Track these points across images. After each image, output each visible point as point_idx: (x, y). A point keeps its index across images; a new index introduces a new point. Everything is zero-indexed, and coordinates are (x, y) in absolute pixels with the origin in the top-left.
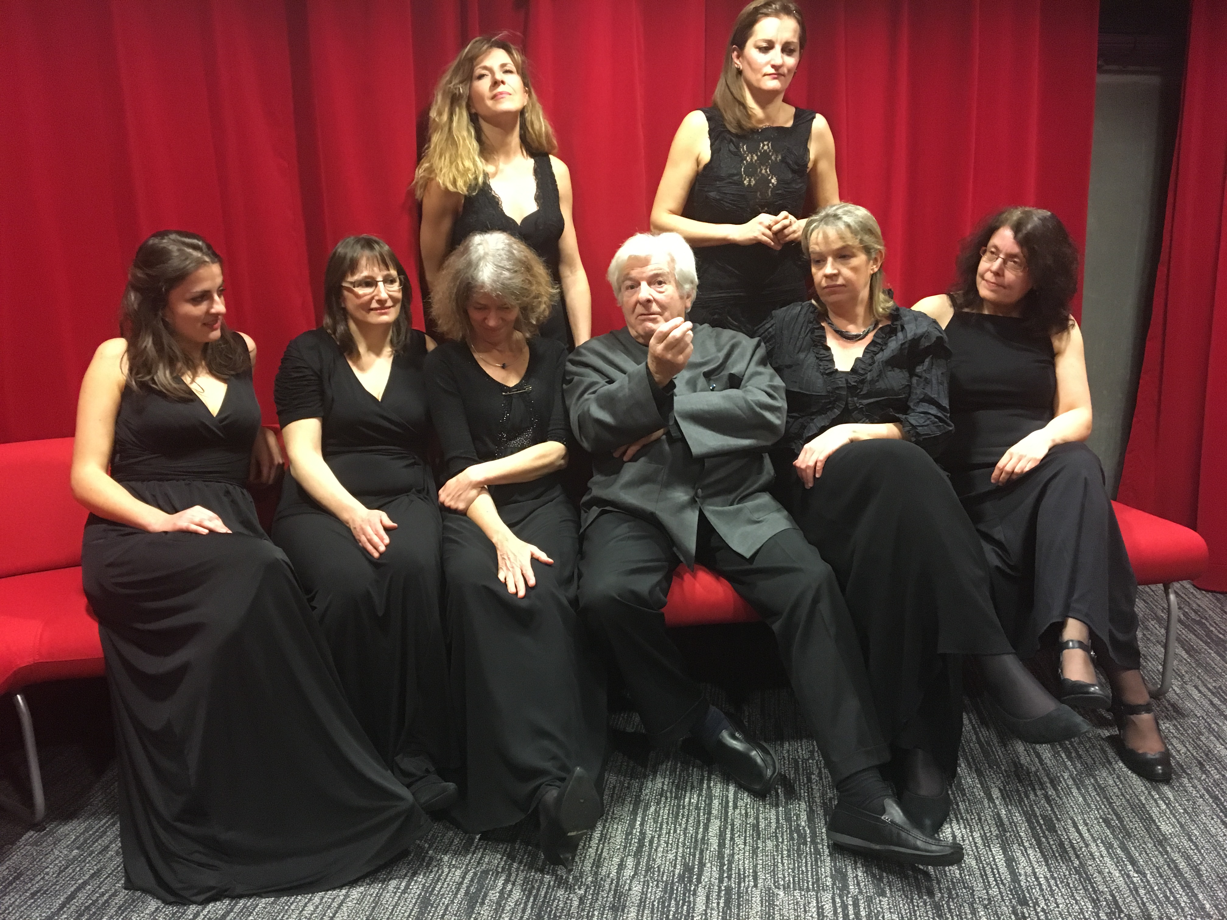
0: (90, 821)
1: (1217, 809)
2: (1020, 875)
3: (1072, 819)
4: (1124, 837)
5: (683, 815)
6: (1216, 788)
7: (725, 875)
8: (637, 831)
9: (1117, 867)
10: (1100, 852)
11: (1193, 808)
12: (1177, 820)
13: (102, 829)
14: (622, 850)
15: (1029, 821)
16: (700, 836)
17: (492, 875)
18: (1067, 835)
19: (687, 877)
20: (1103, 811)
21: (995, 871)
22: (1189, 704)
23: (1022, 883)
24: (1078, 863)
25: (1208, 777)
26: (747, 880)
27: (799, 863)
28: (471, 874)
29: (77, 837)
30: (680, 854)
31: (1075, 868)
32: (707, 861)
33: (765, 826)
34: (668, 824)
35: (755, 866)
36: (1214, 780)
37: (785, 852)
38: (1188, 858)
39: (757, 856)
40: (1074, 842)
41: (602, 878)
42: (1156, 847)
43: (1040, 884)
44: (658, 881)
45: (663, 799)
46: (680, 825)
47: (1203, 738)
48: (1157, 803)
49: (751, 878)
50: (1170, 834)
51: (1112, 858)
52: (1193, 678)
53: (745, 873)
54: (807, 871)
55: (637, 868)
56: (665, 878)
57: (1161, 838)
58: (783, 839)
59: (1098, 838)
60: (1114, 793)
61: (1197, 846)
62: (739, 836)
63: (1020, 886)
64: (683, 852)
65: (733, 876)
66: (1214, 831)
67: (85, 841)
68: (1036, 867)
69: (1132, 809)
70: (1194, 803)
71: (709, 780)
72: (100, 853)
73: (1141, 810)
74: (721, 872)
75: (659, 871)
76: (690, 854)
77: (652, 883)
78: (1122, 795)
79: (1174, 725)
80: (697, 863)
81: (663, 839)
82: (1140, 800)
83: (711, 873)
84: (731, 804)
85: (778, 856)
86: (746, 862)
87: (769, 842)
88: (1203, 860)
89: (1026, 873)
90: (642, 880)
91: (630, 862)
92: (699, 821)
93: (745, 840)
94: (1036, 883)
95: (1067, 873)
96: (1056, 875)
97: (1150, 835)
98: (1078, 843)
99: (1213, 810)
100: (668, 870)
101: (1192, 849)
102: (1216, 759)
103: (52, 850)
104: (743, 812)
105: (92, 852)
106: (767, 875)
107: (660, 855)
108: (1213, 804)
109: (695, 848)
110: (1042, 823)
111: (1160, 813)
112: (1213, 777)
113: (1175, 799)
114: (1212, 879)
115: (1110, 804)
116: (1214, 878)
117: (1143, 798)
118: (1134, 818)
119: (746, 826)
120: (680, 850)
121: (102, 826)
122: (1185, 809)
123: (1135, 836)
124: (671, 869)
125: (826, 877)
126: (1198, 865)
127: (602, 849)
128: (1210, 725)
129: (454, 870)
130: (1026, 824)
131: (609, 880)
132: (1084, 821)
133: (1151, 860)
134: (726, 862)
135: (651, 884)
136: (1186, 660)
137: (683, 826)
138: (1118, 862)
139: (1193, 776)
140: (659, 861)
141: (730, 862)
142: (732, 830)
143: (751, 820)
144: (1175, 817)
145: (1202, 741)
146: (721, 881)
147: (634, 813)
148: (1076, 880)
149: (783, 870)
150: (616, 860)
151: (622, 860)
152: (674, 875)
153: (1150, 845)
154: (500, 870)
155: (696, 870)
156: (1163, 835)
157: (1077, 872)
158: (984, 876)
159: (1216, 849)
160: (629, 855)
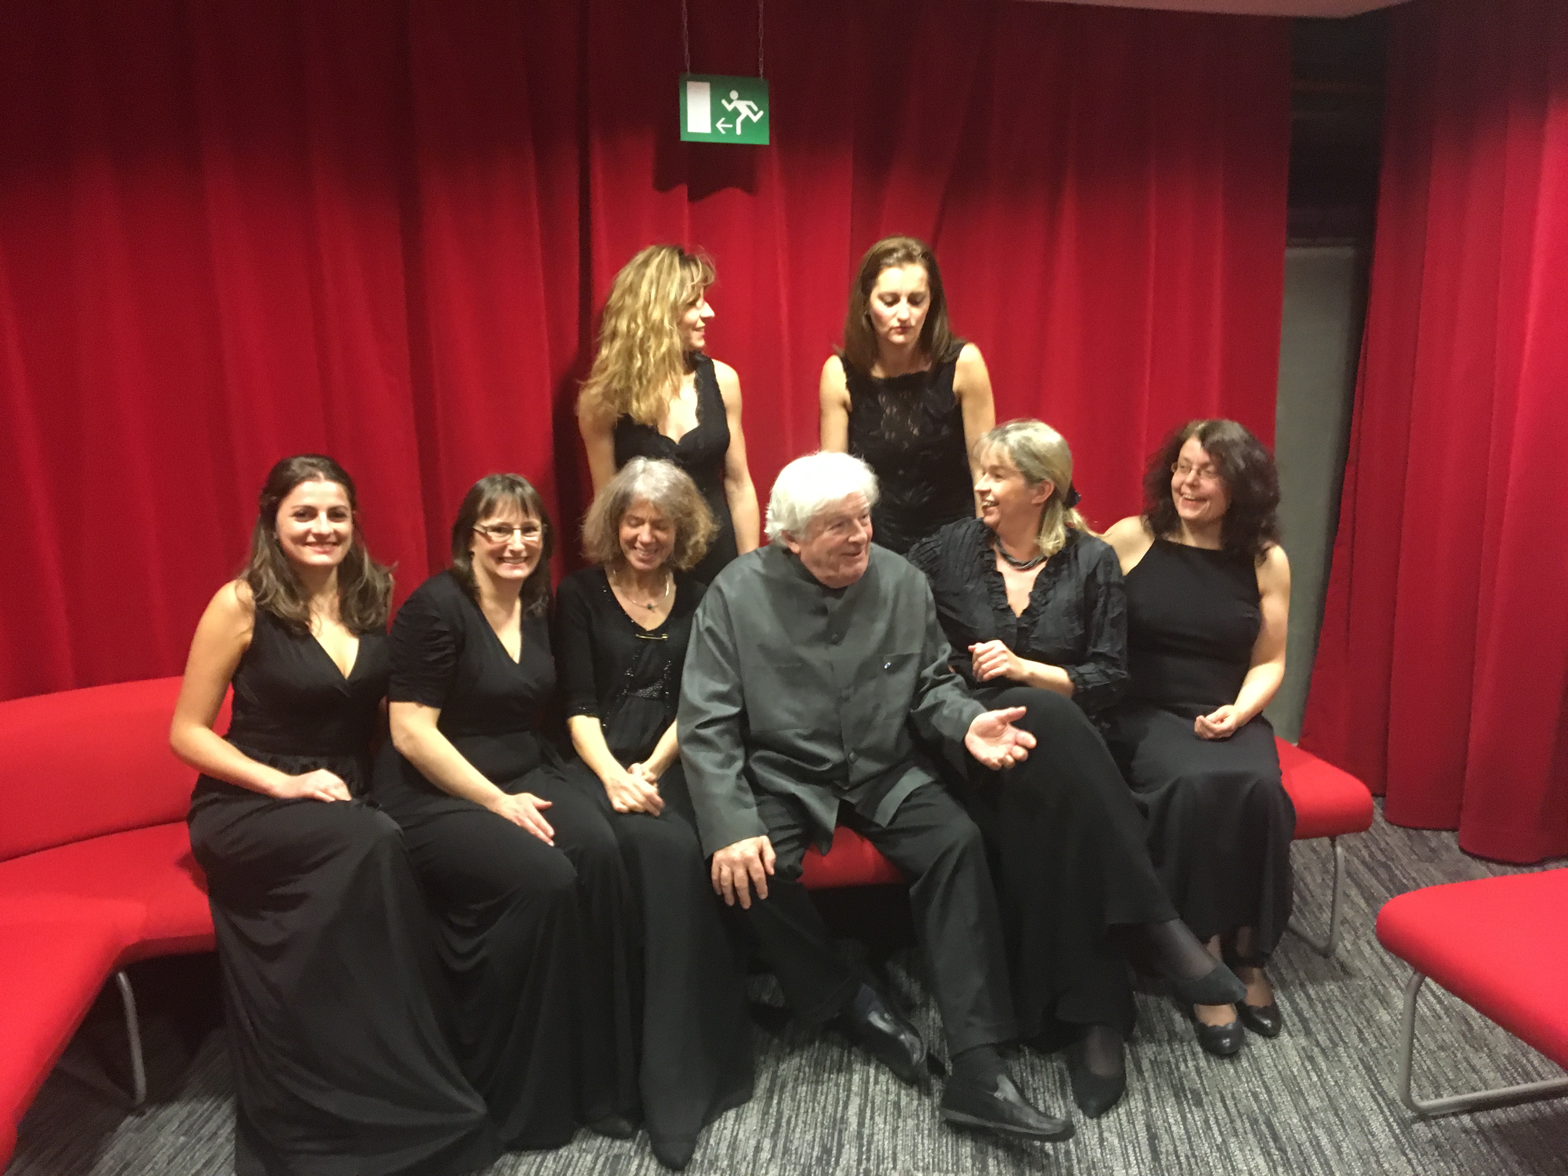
0: (192, 1104)
1: (1369, 1081)
2: (1162, 1153)
3: (1220, 1092)
4: (1270, 1112)
5: (822, 1094)
6: (1371, 1058)
7: (864, 1157)
8: (773, 1110)
9: (1259, 1143)
10: (1244, 1128)
11: (1344, 1080)
12: (1327, 1093)
13: (206, 1114)
14: (758, 1130)
15: (1177, 1096)
16: (839, 1115)
17: (625, 1159)
18: (1213, 1110)
19: (826, 1160)
20: (1253, 1084)
21: (1137, 1149)
22: (1358, 963)
23: (1163, 1162)
24: (1220, 1140)
25: (1365, 1045)
26: (886, 1161)
27: (939, 1143)
28: (602, 1159)
29: (182, 1123)
30: (818, 1136)
31: (1217, 1145)
32: (846, 1142)
33: (906, 1104)
34: (806, 1102)
35: (895, 1147)
36: (1371, 1050)
37: (926, 1132)
38: (1330, 1134)
39: (897, 1136)
40: (1220, 1118)
41: (738, 1162)
42: (1301, 1122)
43: (1180, 1163)
44: (795, 1164)
45: (801, 1075)
46: (819, 1103)
47: (1366, 1002)
48: (1308, 1075)
49: (890, 1159)
50: (1317, 1108)
51: (1255, 1135)
52: (1367, 932)
53: (884, 1154)
54: (947, 1151)
55: (773, 1151)
56: (802, 1161)
57: (1308, 1113)
58: (924, 1118)
59: (1244, 1114)
60: (1267, 1064)
61: (1342, 1121)
62: (879, 1115)
63: (1160, 1165)
64: (822, 1131)
65: (872, 1158)
66: (1361, 1105)
67: (191, 1126)
68: (1178, 1144)
69: (1283, 1081)
70: (1347, 1074)
71: (850, 1053)
72: (209, 1139)
73: (1292, 1083)
74: (860, 1153)
75: (796, 1153)
76: (828, 1135)
77: (790, 1166)
78: (1275, 1066)
79: (1340, 988)
80: (835, 1144)
81: (801, 1119)
82: (1292, 1072)
83: (850, 1154)
84: (872, 1080)
85: (918, 1135)
86: (886, 1142)
87: (909, 1121)
88: (1346, 1136)
89: (1167, 1151)
90: (779, 1163)
91: (767, 1144)
92: (838, 1099)
93: (885, 1118)
94: (1176, 1162)
95: (1209, 1151)
96: (1197, 1154)
97: (1297, 1109)
98: (1223, 1118)
99: (1364, 1082)
100: (806, 1152)
101: (1336, 1125)
102: (1378, 1026)
103: (157, 1137)
104: (884, 1088)
105: (200, 1140)
106: (907, 1157)
107: (797, 1135)
108: (1366, 1076)
109: (834, 1128)
110: (1189, 1096)
111: (1310, 1085)
112: (1370, 1045)
113: (1328, 1070)
114: (1352, 1156)
115: (1261, 1075)
116: (1354, 1155)
117: (1295, 1070)
118: (1283, 1090)
119: (887, 1103)
120: (819, 1131)
121: (207, 1110)
122: (1336, 1082)
123: (1282, 1110)
124: (809, 1151)
125: (966, 1157)
126: (1341, 1141)
127: (738, 1131)
128: (1376, 986)
129: (584, 1154)
130: (1174, 1099)
131: (745, 1164)
132: (1233, 1094)
133: (1294, 1136)
134: (865, 1143)
135: (788, 1168)
136: (1363, 911)
137: (822, 1104)
138: (1261, 1139)
139: (1349, 1045)
140: (796, 1143)
141: (870, 1143)
142: (873, 1108)
143: (892, 1097)
144: (1325, 1089)
145: (1365, 1005)
146: (859, 1162)
147: (770, 1092)
148: (1216, 1156)
149: (923, 1151)
150: (753, 1142)
151: (759, 1142)
152: (812, 1158)
153: (1295, 1121)
154: (632, 1154)
155: (834, 1152)
156: (1310, 1110)
157: (1219, 1149)
158: (1125, 1155)
159: (1360, 1125)
160: (765, 1136)
